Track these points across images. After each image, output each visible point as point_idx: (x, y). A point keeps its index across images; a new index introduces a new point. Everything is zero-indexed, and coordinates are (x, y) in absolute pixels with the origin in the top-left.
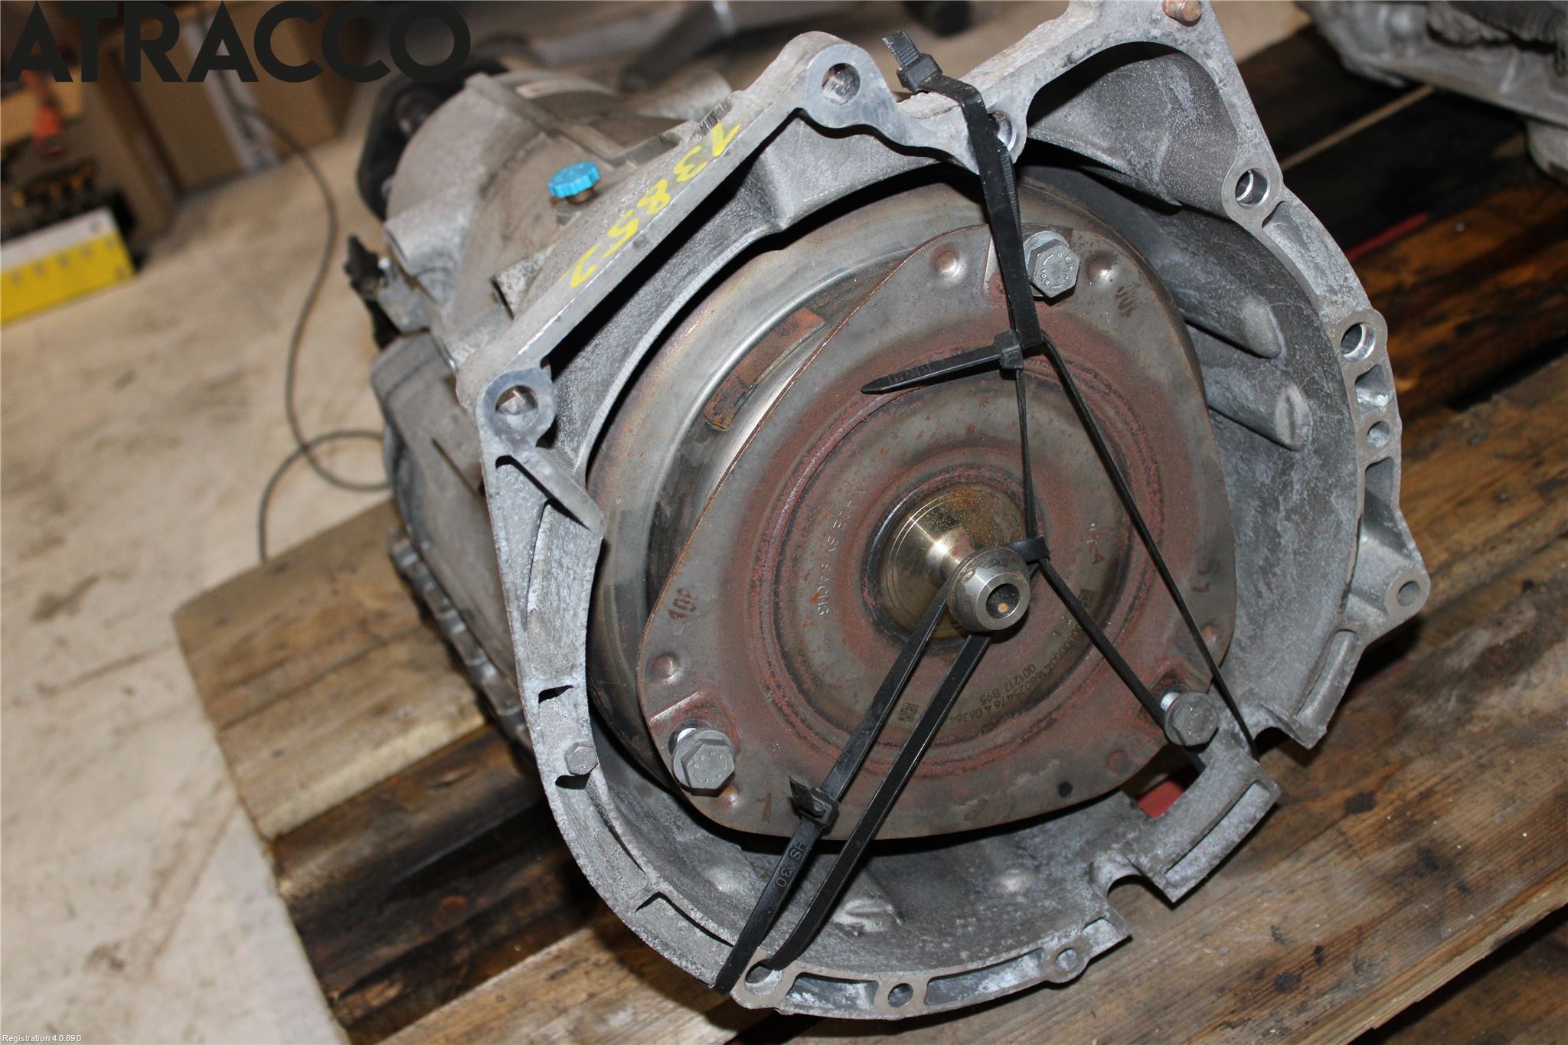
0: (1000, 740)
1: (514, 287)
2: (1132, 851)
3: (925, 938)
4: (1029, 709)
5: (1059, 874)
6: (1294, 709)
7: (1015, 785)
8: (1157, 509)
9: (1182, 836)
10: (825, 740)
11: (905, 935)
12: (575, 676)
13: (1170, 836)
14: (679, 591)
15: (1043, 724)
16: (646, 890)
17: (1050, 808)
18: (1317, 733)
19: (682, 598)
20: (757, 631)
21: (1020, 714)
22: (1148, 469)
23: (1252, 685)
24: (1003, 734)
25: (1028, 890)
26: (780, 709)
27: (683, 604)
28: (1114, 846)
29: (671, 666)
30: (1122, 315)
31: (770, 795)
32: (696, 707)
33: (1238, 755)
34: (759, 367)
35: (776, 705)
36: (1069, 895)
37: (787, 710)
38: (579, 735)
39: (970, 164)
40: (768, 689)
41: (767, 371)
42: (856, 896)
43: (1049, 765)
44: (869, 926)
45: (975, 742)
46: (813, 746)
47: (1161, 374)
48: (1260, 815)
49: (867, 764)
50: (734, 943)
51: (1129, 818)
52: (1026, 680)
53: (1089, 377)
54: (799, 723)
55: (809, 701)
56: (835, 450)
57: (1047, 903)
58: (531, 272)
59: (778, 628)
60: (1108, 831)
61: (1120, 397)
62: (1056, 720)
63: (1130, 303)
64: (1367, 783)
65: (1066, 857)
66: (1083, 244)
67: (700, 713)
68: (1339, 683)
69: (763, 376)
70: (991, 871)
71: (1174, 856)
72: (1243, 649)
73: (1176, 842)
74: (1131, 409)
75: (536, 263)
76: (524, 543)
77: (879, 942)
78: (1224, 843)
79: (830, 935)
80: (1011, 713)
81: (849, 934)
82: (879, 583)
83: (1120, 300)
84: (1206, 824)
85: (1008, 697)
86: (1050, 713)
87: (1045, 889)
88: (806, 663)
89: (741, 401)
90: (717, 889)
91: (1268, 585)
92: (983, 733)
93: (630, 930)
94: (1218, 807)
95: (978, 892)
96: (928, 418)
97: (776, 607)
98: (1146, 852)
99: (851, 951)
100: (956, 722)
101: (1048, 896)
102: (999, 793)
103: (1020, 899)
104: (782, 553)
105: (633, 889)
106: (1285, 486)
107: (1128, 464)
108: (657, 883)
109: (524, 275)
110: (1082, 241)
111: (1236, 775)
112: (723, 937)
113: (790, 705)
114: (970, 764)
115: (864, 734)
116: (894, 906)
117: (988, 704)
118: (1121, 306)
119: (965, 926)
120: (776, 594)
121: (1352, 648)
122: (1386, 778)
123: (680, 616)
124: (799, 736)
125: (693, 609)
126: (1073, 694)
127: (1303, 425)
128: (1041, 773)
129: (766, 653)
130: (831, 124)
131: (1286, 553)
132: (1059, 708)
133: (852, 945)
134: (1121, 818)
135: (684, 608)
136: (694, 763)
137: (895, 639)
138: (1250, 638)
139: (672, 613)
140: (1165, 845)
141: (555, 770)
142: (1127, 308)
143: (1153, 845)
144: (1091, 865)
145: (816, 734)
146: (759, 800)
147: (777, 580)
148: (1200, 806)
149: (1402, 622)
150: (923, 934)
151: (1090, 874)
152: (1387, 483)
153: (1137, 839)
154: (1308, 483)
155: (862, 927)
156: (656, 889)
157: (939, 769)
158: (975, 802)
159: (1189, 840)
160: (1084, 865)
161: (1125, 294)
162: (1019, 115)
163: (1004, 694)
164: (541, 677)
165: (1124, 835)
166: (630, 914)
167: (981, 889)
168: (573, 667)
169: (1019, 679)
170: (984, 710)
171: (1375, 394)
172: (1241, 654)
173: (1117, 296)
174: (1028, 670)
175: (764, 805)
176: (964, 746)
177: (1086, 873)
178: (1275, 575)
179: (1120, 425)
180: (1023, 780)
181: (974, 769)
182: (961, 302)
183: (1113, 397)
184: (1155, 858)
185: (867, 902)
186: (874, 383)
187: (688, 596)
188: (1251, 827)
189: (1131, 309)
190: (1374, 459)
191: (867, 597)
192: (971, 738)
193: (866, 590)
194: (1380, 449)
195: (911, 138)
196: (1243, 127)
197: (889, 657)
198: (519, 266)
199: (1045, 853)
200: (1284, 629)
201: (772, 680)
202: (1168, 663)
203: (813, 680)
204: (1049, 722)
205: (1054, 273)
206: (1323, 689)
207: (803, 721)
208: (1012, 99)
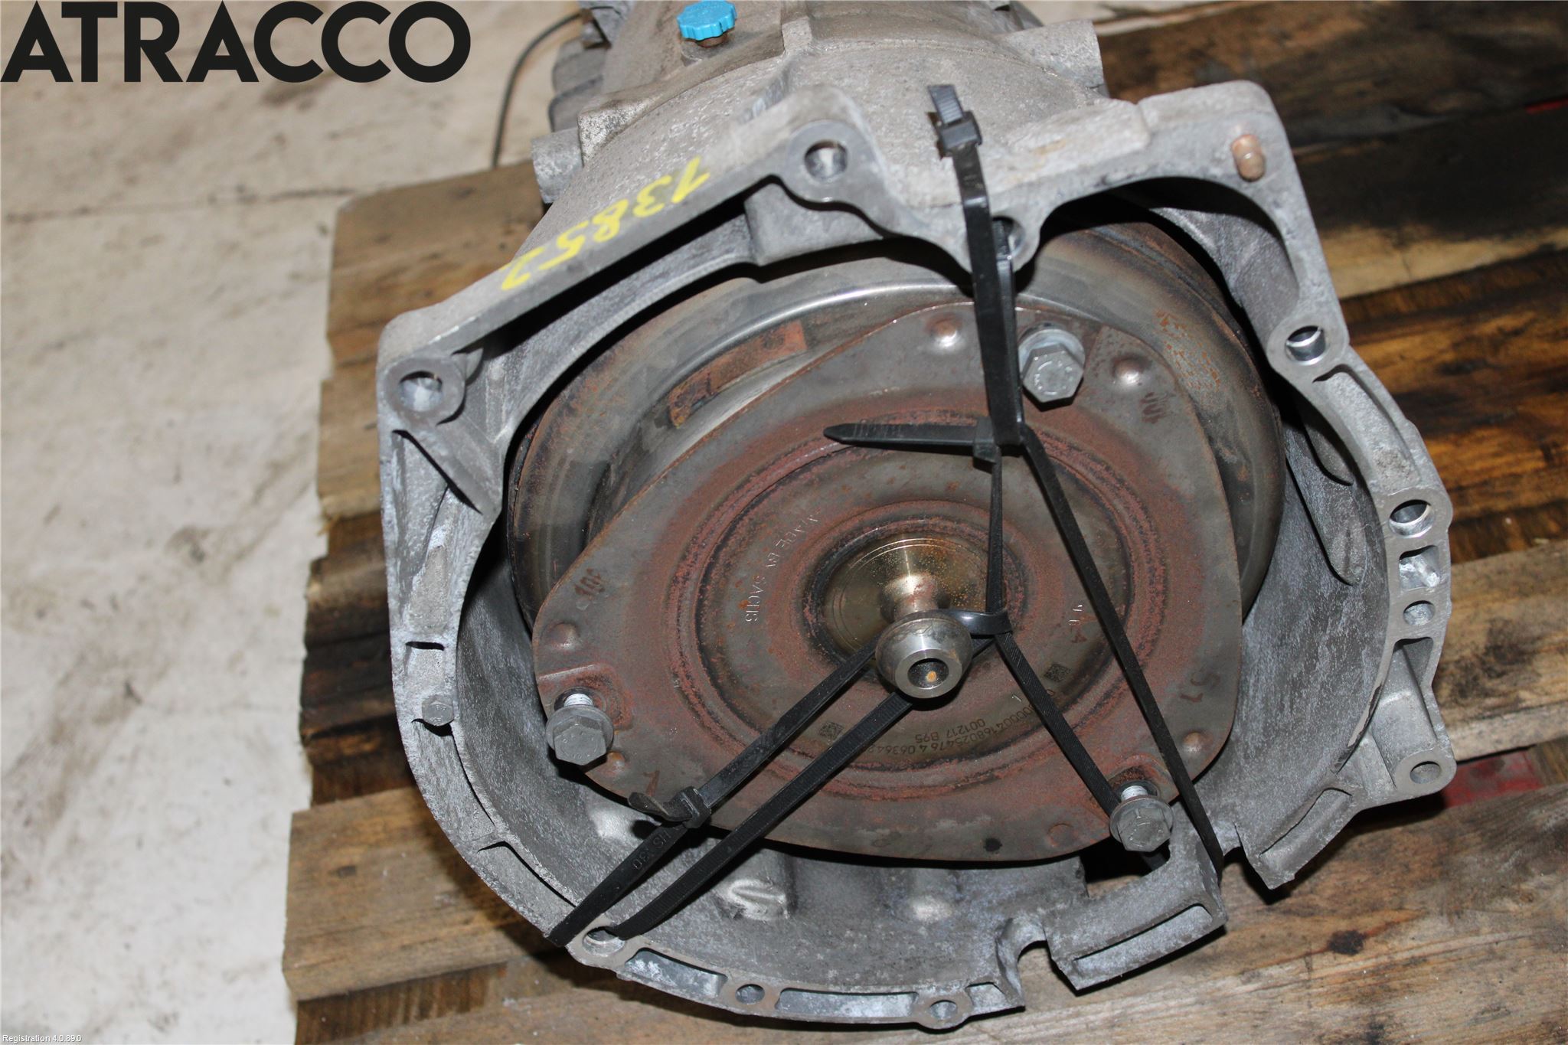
0: (929, 781)
1: (592, 136)
2: (1053, 924)
3: (804, 941)
4: (971, 759)
5: (974, 918)
6: (1259, 849)
7: (935, 826)
8: (1157, 610)
9: (1104, 930)
10: (731, 735)
11: (784, 931)
12: (445, 636)
13: (1092, 928)
14: (590, 571)
15: (982, 778)
16: (491, 836)
17: (973, 858)
18: (1282, 877)
19: (590, 577)
20: (672, 622)
21: (960, 761)
22: (1152, 570)
23: (1238, 802)
24: (934, 775)
25: (935, 924)
26: (686, 697)
27: (591, 583)
28: (1040, 910)
29: (570, 634)
30: (1146, 420)
31: (657, 773)
32: (589, 678)
33: (1191, 868)
34: (729, 374)
35: (683, 692)
36: (970, 946)
37: (695, 700)
38: (442, 688)
39: (965, 262)
40: (676, 675)
41: (733, 382)
42: (749, 876)
43: (979, 819)
44: (751, 910)
45: (902, 775)
46: (717, 738)
47: (1186, 486)
48: (1196, 936)
49: (771, 766)
50: (577, 905)
51: (1069, 887)
52: (972, 732)
53: (1099, 468)
54: (705, 713)
55: (722, 695)
56: (791, 476)
57: (945, 946)
58: (615, 126)
59: (698, 623)
60: (1042, 891)
61: (1133, 494)
62: (997, 778)
63: (1158, 411)
64: (1367, 923)
65: (990, 902)
66: (1112, 343)
67: (592, 684)
68: (1320, 836)
69: (727, 385)
70: (909, 891)
71: (1085, 948)
72: (1246, 757)
73: (1095, 934)
74: (1145, 509)
75: (623, 116)
76: (427, 496)
77: (752, 931)
78: (1150, 950)
79: (703, 909)
80: (949, 758)
81: (724, 913)
82: (823, 603)
83: (1145, 405)
84: (1130, 928)
85: (948, 742)
86: (992, 770)
87: (952, 928)
88: (726, 663)
89: (699, 404)
90: (596, 834)
91: (1292, 703)
92: (913, 768)
93: (469, 866)
94: (1150, 915)
95: (887, 906)
96: (903, 468)
97: (700, 603)
98: (1065, 930)
99: (715, 935)
100: (883, 752)
101: (949, 939)
102: (915, 830)
103: (922, 931)
104: (715, 557)
105: (480, 831)
106: (1336, 611)
107: (1133, 558)
108: (504, 834)
109: (607, 127)
110: (1111, 340)
111: (1181, 889)
112: (566, 896)
113: (698, 696)
114: (890, 794)
115: (758, 751)
116: (788, 896)
117: (924, 744)
118: (1147, 411)
119: (852, 941)
120: (702, 591)
121: (1344, 808)
122: (1389, 925)
123: (585, 593)
124: (703, 725)
125: (602, 590)
126: (1023, 758)
127: (1358, 565)
128: (968, 824)
129: (680, 645)
130: (808, 196)
131: (1316, 680)
132: (1004, 766)
133: (721, 927)
134: (1062, 882)
135: (592, 588)
136: (562, 738)
137: (833, 659)
138: (1257, 748)
139: (578, 589)
140: (1085, 932)
141: (412, 713)
142: (1153, 415)
143: (1074, 926)
144: (1009, 921)
145: (722, 728)
146: (646, 775)
147: (706, 578)
148: (1135, 906)
149: (1411, 797)
150: (804, 937)
151: (1005, 930)
152: (1424, 660)
153: (1063, 913)
154: (1352, 623)
155: (742, 910)
156: (502, 838)
157: (854, 791)
158: (887, 831)
159: (1106, 938)
160: (1002, 919)
161: (1153, 400)
162: (1032, 225)
163: (944, 738)
164: (412, 629)
165: (1054, 903)
166: (471, 853)
167: (891, 904)
168: (446, 628)
169: (963, 730)
170: (918, 748)
171: (1430, 570)
172: (1242, 761)
173: (1143, 401)
174: (977, 723)
175: (650, 780)
176: (888, 775)
177: (999, 928)
178: (1300, 696)
179: (1128, 521)
180: (946, 824)
181: (894, 800)
182: (953, 372)
183: (1123, 492)
184: (1067, 943)
185: (757, 883)
186: (837, 428)
187: (599, 577)
188: (1183, 944)
189: (1158, 417)
190: (1409, 636)
191: (807, 614)
192: (898, 770)
193: (808, 607)
194: (1419, 627)
195: (899, 224)
196: (1308, 283)
197: (818, 674)
198: (605, 115)
199: (974, 888)
200: (1285, 758)
201: (682, 669)
202: (1137, 757)
203: (729, 677)
204: (990, 778)
205: (1049, 380)
206: (1303, 835)
207: (710, 713)
208: (1026, 208)
